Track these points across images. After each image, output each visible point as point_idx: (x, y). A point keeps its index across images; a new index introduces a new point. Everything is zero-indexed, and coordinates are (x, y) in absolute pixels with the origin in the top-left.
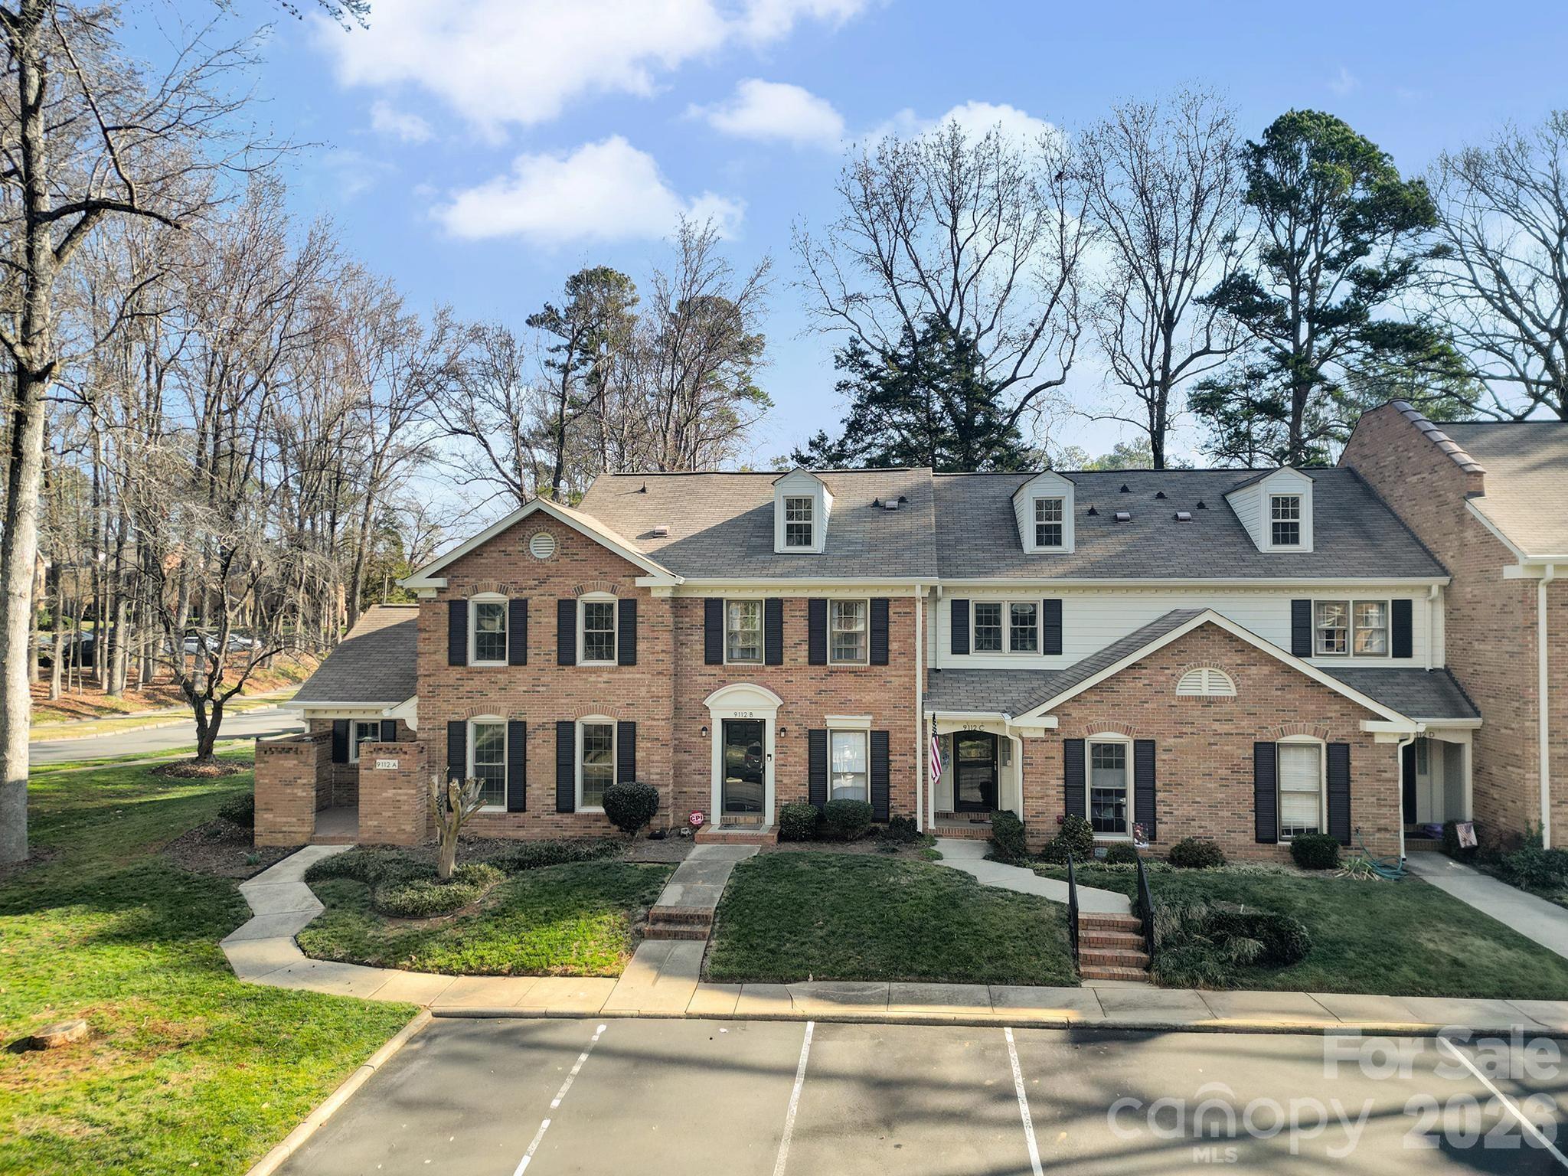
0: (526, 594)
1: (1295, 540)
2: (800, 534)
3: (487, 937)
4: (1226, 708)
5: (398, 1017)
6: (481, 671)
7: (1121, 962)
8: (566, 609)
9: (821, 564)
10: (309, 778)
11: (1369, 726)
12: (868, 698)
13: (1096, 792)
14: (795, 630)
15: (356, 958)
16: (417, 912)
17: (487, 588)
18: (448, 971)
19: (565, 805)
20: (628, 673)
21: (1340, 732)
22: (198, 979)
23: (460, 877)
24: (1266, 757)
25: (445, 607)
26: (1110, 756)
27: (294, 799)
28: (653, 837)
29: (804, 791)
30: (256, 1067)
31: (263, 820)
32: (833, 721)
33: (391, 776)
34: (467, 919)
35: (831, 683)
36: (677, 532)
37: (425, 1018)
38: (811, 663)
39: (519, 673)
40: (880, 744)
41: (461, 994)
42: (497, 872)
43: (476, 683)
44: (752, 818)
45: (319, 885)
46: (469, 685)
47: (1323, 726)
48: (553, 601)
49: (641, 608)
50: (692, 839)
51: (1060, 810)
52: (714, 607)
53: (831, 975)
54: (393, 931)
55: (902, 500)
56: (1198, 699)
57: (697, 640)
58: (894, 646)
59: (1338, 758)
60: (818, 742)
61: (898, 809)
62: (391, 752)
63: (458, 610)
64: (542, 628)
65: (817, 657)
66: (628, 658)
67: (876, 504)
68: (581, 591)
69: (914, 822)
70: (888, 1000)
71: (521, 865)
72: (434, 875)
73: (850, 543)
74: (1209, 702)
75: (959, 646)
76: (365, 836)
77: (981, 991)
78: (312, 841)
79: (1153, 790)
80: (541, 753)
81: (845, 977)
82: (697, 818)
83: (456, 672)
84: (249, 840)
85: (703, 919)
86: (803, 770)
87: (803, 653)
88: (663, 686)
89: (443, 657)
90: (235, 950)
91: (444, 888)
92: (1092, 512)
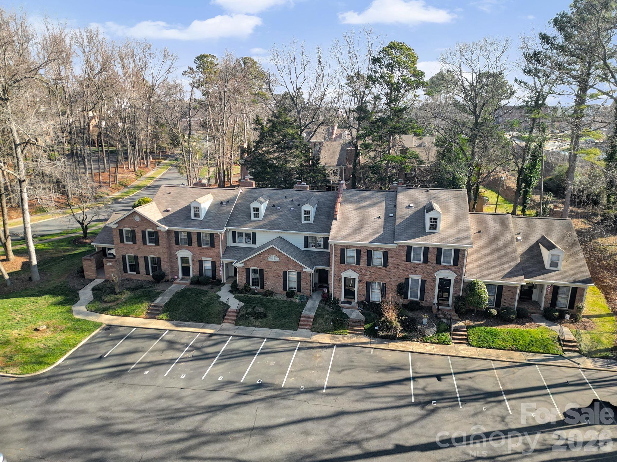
0: (135, 229)
1: (309, 220)
2: (197, 215)
3: (120, 308)
4: (277, 264)
5: (98, 325)
6: (127, 245)
7: (232, 320)
8: (143, 233)
9: (201, 224)
10: (94, 265)
11: (304, 270)
12: (211, 254)
13: (253, 279)
14: (194, 239)
15: (96, 311)
16: (109, 302)
17: (126, 227)
18: (112, 315)
19: (148, 273)
20: (158, 247)
21: (299, 270)
22: (66, 315)
23: (119, 293)
24: (285, 274)
25: (118, 230)
26: (255, 271)
27: (92, 269)
28: (166, 281)
29: (198, 273)
30: (72, 335)
31: (86, 273)
32: (203, 259)
33: (110, 266)
34: (118, 304)
35: (203, 251)
36: (173, 210)
37: (104, 326)
38: (198, 246)
39: (135, 246)
40: (214, 264)
41: (113, 320)
42: (127, 292)
43: (127, 247)
44: (188, 277)
45: (94, 292)
46: (125, 247)
47: (296, 268)
48: (141, 231)
49: (159, 233)
50: (172, 283)
51: (245, 282)
52: (177, 233)
53: (179, 320)
54: (104, 305)
55: (228, 202)
56: (272, 261)
57: (173, 240)
58: (216, 244)
59: (299, 275)
60: (201, 263)
61: (218, 277)
62: (110, 261)
63: (121, 231)
64: (139, 236)
65: (199, 245)
66: (157, 244)
67: (222, 203)
68: (146, 229)
69: (221, 280)
70: (184, 326)
71: (133, 289)
72: (114, 293)
73: (210, 217)
74: (274, 262)
75: (234, 241)
76: (107, 278)
77: (202, 324)
78: (96, 278)
79: (263, 279)
80: (141, 263)
81: (181, 321)
82: (176, 277)
83: (122, 245)
84: (83, 276)
85: (161, 307)
86: (198, 268)
87: (196, 244)
88: (165, 251)
89: (119, 241)
90: (75, 308)
91: (116, 296)
92: (274, 206)
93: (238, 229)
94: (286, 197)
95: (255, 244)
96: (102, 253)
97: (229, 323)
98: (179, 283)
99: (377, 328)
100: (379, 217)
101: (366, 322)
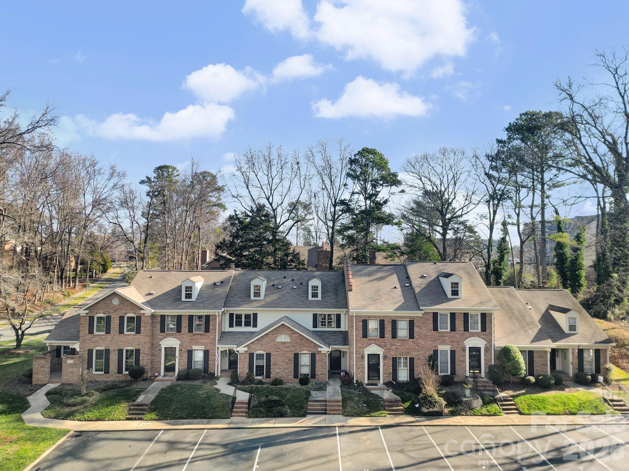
0: (111, 314)
1: (317, 297)
2: (189, 296)
3: (91, 411)
4: (288, 345)
5: (65, 432)
6: (97, 335)
7: (242, 412)
8: (122, 319)
9: (194, 305)
10: (48, 365)
11: (319, 349)
12: (204, 341)
13: (257, 366)
14: (185, 324)
15: (57, 417)
16: (74, 405)
17: (100, 313)
18: (80, 420)
19: (120, 371)
20: (138, 336)
21: (314, 351)
22: (15, 424)
23: (86, 395)
24: (296, 357)
25: (88, 318)
26: (260, 356)
27: (44, 371)
28: (144, 380)
29: (186, 366)
30: (29, 445)
31: (35, 377)
32: (194, 347)
33: (71, 365)
34: (86, 406)
35: (194, 337)
36: (157, 293)
37: (72, 433)
38: (189, 332)
39: (108, 336)
40: (206, 353)
41: (82, 426)
42: (97, 393)
43: (96, 339)
44: (172, 373)
45: (49, 397)
46: (94, 339)
47: (310, 349)
48: (118, 316)
49: (142, 318)
50: (153, 381)
51: (247, 371)
52: (163, 317)
53: (173, 418)
54: (67, 410)
55: (222, 282)
56: (281, 342)
57: (158, 326)
58: (211, 327)
59: (313, 357)
60: (190, 353)
61: (210, 370)
62: (71, 358)
63: (91, 319)
64: (115, 323)
65: (190, 330)
66: (138, 332)
67: (215, 284)
68: (126, 314)
69: (215, 373)
70: (183, 424)
71: (104, 390)
72: (80, 394)
73: (203, 298)
74: (284, 343)
75: (231, 326)
76: (64, 381)
77: (206, 420)
78: (49, 383)
79: (270, 366)
80: (114, 357)
81: (176, 419)
82: (156, 374)
83: (91, 336)
84: (30, 382)
85: (146, 405)
86: (186, 360)
87: (187, 329)
88: (147, 339)
89: (87, 332)
90: (25, 416)
91: (82, 398)
92: (273, 285)
93: (237, 310)
94: (285, 277)
95: (256, 327)
96: (55, 352)
97: (239, 416)
98: (162, 380)
99: (417, 406)
100: (395, 288)
101: (404, 401)
